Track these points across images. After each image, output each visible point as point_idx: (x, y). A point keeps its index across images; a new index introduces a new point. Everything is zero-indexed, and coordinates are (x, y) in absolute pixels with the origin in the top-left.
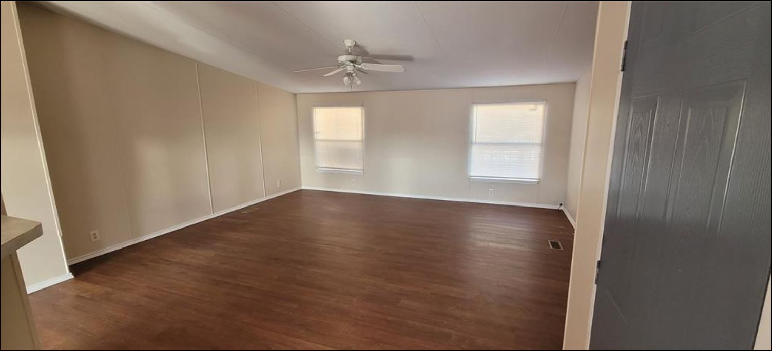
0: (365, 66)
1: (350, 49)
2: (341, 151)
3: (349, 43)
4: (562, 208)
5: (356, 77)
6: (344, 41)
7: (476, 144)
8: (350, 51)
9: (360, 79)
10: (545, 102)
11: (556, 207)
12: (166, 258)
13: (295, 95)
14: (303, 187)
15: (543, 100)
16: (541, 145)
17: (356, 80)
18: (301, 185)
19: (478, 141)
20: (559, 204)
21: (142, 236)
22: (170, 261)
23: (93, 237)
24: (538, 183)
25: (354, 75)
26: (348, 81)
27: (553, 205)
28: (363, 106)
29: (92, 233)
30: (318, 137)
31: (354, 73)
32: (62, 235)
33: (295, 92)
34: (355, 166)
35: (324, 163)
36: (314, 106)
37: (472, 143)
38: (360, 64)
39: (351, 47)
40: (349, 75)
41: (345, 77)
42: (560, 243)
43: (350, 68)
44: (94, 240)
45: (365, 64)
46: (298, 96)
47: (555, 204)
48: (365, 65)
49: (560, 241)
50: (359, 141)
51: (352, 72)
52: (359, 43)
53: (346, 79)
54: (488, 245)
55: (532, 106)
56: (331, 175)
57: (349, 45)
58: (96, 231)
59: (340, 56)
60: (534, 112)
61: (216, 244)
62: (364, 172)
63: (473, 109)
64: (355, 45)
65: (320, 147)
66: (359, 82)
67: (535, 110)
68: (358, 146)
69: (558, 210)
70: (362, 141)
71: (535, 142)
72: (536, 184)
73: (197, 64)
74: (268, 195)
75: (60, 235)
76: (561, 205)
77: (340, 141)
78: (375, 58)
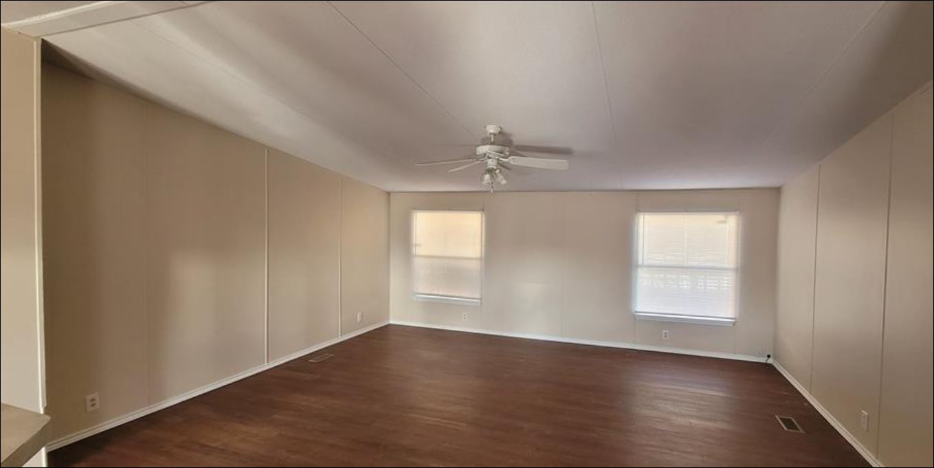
0: (513, 161)
1: (492, 136)
2: (450, 271)
3: (492, 129)
4: (770, 361)
5: (499, 174)
6: (485, 127)
7: (643, 266)
8: (492, 140)
9: (506, 178)
10: (738, 213)
11: (763, 360)
12: (203, 441)
13: (389, 194)
14: (392, 322)
15: (735, 210)
16: (736, 270)
17: (500, 180)
18: (388, 318)
19: (646, 263)
20: (766, 355)
21: (161, 400)
22: (206, 446)
23: (89, 404)
24: (734, 324)
25: (497, 171)
26: (491, 179)
27: (759, 357)
28: (483, 210)
29: (89, 397)
30: (418, 251)
31: (498, 169)
32: (45, 405)
33: (388, 190)
34: (469, 293)
35: (423, 288)
36: (415, 209)
37: (637, 266)
38: (507, 158)
39: (495, 135)
40: (490, 171)
41: (485, 173)
42: (793, 420)
43: (491, 163)
44: (90, 409)
45: (514, 157)
46: (392, 195)
47: (760, 355)
48: (513, 159)
49: (792, 416)
50: (476, 259)
51: (495, 167)
52: (506, 130)
53: (487, 177)
54: (690, 423)
55: (720, 217)
56: (432, 305)
57: (492, 131)
58: (95, 395)
59: (478, 146)
60: (722, 226)
61: (275, 416)
62: (481, 303)
63: (638, 218)
64: (500, 132)
65: (419, 265)
66: (504, 182)
67: (724, 222)
68: (476, 266)
69: (766, 365)
70: (481, 259)
71: (726, 266)
72: (731, 325)
73: (268, 151)
74: (344, 334)
75: (43, 405)
76: (769, 356)
77: (449, 258)
78: (519, 150)
